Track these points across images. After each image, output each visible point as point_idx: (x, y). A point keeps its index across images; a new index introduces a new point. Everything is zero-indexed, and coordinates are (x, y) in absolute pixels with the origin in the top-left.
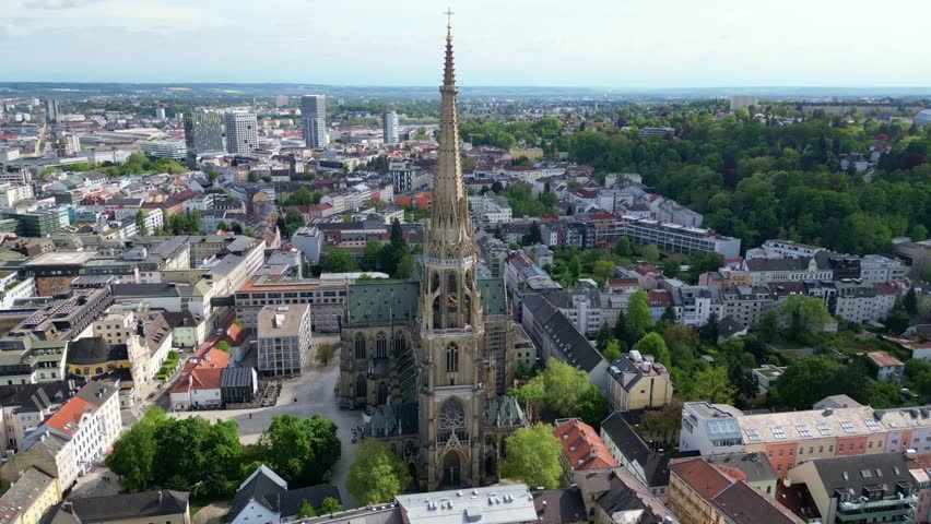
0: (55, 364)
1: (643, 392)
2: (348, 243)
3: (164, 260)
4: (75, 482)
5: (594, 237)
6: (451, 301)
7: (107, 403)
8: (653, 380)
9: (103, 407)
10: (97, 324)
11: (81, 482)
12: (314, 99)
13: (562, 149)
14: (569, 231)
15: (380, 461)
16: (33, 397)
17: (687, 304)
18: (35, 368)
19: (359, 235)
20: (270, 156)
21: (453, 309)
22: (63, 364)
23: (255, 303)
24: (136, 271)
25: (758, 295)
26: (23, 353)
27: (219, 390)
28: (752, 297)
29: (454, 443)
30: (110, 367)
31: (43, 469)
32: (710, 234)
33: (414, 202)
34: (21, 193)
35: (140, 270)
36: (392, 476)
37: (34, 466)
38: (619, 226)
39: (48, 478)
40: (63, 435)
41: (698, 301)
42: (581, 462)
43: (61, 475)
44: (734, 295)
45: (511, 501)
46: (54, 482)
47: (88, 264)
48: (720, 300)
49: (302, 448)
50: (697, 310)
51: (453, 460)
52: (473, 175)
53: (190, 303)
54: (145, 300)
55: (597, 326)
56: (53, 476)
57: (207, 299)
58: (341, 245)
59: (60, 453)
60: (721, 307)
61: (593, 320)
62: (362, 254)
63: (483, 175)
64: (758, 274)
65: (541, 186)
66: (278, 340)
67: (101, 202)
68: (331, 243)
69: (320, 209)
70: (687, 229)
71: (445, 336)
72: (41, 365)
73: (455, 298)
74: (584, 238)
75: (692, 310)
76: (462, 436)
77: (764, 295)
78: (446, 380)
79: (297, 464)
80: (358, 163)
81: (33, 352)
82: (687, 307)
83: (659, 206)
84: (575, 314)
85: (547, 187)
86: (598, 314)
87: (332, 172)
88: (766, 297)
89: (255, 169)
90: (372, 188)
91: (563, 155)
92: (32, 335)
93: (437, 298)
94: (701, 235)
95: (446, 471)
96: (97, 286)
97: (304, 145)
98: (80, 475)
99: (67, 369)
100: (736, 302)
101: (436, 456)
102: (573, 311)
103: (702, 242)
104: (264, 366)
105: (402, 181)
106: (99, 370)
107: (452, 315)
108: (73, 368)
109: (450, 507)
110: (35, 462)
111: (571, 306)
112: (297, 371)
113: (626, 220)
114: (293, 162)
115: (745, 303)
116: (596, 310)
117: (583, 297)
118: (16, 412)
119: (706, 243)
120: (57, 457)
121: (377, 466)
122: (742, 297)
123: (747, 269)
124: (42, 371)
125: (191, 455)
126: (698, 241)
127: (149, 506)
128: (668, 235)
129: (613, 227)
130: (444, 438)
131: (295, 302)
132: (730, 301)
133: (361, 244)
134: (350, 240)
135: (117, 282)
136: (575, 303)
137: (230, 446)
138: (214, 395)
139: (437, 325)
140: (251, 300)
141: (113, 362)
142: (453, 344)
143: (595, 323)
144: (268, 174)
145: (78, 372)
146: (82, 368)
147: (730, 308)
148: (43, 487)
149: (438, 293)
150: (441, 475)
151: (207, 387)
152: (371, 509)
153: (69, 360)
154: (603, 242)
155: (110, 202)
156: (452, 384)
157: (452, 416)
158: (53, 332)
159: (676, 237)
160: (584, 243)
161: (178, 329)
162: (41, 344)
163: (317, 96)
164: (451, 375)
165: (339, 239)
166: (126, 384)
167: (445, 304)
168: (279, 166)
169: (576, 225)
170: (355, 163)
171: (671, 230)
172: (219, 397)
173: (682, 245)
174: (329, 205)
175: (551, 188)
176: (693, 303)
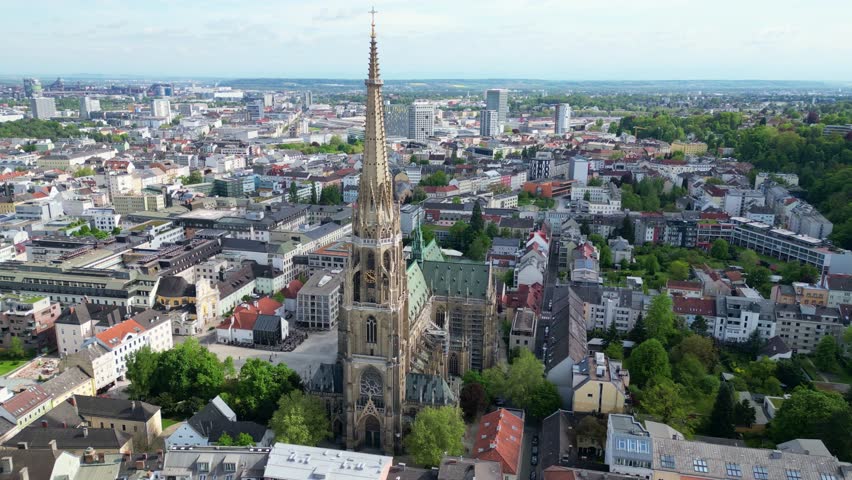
0: (147, 293)
1: (590, 395)
2: (444, 222)
3: (276, 222)
4: (113, 384)
5: (696, 237)
6: (369, 278)
7: (158, 327)
8: (601, 385)
9: (152, 330)
10: (197, 267)
11: (118, 385)
12: (497, 93)
13: (728, 145)
14: (667, 228)
15: (293, 411)
16: (109, 316)
17: (731, 315)
18: (132, 294)
19: (455, 215)
20: (439, 143)
21: (372, 285)
22: (153, 294)
23: (324, 264)
24: (252, 229)
25: (824, 316)
26: (126, 282)
27: (252, 332)
28: (816, 318)
29: (370, 408)
30: (184, 301)
31: (86, 370)
32: (822, 245)
33: (539, 189)
34: (236, 163)
35: (255, 229)
36: (305, 427)
37: (78, 366)
38: (724, 227)
39: (86, 377)
40: (107, 346)
41: (744, 314)
42: (481, 450)
43: (97, 377)
44: (792, 314)
45: (361, 469)
46: (90, 381)
47: (222, 221)
48: (775, 316)
49: (259, 389)
50: (742, 324)
51: (372, 424)
52: (611, 167)
53: (274, 259)
54: (243, 252)
55: (627, 326)
56: (90, 376)
57: (289, 256)
58: (438, 223)
59: (97, 360)
60: (774, 325)
61: (622, 319)
62: (448, 232)
63: (622, 167)
64: (842, 294)
65: (680, 182)
66: (313, 297)
67: (282, 173)
68: (430, 221)
69: (445, 191)
70: (800, 237)
71: (361, 309)
72: (139, 293)
73: (373, 276)
74: (684, 237)
75: (738, 323)
76: (379, 404)
77: (832, 317)
78: (366, 349)
79: (252, 402)
80: (513, 151)
81: (136, 282)
82: (730, 319)
83: (793, 211)
84: (603, 311)
85: (685, 183)
86: (627, 313)
87: (480, 159)
88: (835, 320)
89: (417, 153)
90: (502, 174)
91: (727, 150)
92: (139, 270)
93: (358, 273)
94: (812, 245)
95: (368, 434)
96: (209, 238)
97: (478, 134)
98: (119, 379)
99: (156, 299)
100: (794, 322)
101: (356, 417)
102: (600, 307)
103: (811, 253)
104: (301, 318)
105: (540, 169)
106: (176, 302)
107: (371, 290)
108: (160, 299)
109: (306, 463)
110: (80, 363)
111: (599, 302)
112: (327, 326)
113: (735, 221)
114: (456, 149)
115: (804, 324)
116: (625, 310)
117: (615, 295)
118: (97, 325)
119: (815, 254)
120: (93, 362)
121: (290, 415)
122: (800, 316)
123: (827, 287)
124: (138, 297)
125: (178, 379)
126: (806, 251)
127: (124, 411)
128: (776, 242)
129: (719, 227)
130: (363, 402)
131: (330, 265)
132: (786, 319)
133: (450, 223)
134: (447, 219)
135: (229, 236)
136: (603, 299)
137: (211, 377)
138: (246, 335)
139: (357, 298)
140: (320, 261)
141: (186, 298)
142: (371, 317)
143: (625, 322)
144: (427, 158)
145: (163, 301)
146: (165, 299)
147: (786, 327)
148: (79, 382)
149: (357, 269)
150: (362, 436)
151: (244, 327)
152: (249, 449)
153: (158, 293)
154: (705, 242)
155: (288, 174)
156: (372, 355)
157: (372, 383)
158: (156, 268)
159: (784, 244)
160: (684, 241)
161: (260, 279)
162: (144, 277)
163: (501, 90)
164: (370, 346)
165: (437, 217)
166: (192, 316)
167: (364, 279)
168: (442, 152)
169: (677, 223)
170: (510, 150)
171: (780, 236)
172: (252, 338)
173: (789, 254)
174: (455, 188)
175: (689, 183)
176: (739, 316)
